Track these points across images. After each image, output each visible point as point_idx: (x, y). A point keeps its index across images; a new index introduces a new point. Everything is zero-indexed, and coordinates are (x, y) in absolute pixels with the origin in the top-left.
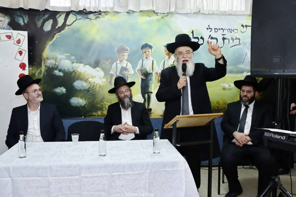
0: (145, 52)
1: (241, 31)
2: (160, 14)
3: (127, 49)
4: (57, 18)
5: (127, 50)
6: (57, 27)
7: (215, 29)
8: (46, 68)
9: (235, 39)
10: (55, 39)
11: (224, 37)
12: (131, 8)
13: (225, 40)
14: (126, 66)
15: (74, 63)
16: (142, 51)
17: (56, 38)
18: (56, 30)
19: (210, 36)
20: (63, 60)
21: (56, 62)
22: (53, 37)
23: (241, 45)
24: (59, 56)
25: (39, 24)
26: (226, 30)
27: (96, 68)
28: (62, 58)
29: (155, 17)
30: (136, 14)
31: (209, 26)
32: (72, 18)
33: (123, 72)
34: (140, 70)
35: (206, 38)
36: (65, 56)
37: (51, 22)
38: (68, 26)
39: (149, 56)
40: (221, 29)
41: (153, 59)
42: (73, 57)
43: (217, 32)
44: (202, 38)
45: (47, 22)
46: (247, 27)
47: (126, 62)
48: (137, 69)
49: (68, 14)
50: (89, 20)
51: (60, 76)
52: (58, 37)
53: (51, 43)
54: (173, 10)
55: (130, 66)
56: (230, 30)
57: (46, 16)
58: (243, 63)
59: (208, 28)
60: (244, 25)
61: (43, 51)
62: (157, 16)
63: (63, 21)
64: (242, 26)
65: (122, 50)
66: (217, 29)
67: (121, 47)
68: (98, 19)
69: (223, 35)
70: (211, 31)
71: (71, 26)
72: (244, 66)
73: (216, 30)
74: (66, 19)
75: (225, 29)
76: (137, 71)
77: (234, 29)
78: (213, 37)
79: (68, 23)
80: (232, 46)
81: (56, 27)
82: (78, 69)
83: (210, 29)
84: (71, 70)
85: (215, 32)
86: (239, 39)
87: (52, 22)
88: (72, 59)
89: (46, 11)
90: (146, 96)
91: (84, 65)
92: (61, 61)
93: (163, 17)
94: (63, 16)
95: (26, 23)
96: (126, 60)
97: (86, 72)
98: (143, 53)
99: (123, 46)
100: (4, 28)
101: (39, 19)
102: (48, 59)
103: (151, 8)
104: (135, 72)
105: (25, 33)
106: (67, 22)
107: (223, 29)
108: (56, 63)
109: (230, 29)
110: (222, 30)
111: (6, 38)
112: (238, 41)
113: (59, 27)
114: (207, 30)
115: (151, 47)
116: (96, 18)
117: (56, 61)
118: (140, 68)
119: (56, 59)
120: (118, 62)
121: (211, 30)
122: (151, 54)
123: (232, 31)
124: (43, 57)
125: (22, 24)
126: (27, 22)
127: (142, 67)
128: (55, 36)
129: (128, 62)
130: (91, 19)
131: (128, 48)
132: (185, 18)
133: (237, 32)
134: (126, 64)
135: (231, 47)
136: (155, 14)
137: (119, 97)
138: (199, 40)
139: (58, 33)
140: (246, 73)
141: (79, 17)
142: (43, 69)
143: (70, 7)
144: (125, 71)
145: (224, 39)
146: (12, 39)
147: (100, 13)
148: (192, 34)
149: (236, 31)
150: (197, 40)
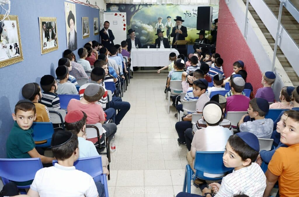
0: (168, 19)
4: (136, 7)
5: (162, 19)
8: (132, 25)
10: (135, 15)
12: (163, 3)
15: (142, 23)
18: (135, 11)
22: (134, 14)
24: (137, 21)
27: (150, 26)
29: (172, 6)
30: (165, 5)
32: (141, 7)
33: (160, 27)
34: (166, 26)
35: (192, 14)
36: (139, 21)
37: (133, 8)
38: (140, 10)
39: (170, 21)
42: (141, 21)
44: (190, 14)
45: (132, 9)
47: (161, 23)
49: (139, 5)
50: (147, 7)
51: (137, 28)
53: (133, 16)
54: (179, 3)
55: (162, 25)
57: (132, 6)
61: (130, 19)
65: (159, 19)
70: (194, 11)
74: (139, 7)
79: (140, 8)
82: (143, 26)
84: (141, 26)
85: (196, 11)
89: (132, 4)
90: (169, 36)
91: (146, 24)
92: (137, 23)
93: (175, 6)
94: (138, 6)
95: (125, 9)
97: (146, 27)
99: (160, 17)
101: (129, 7)
102: (132, 22)
103: (171, 3)
105: (125, 13)
111: (120, 15)
115: (170, 17)
116: (150, 7)
119: (135, 22)
120: (158, 23)
124: (130, 22)
132: (184, 6)
137: (159, 37)
141: (144, 6)
142: (130, 26)
143: (141, 3)
147: (151, 5)
148: (186, 12)
150: (188, 15)
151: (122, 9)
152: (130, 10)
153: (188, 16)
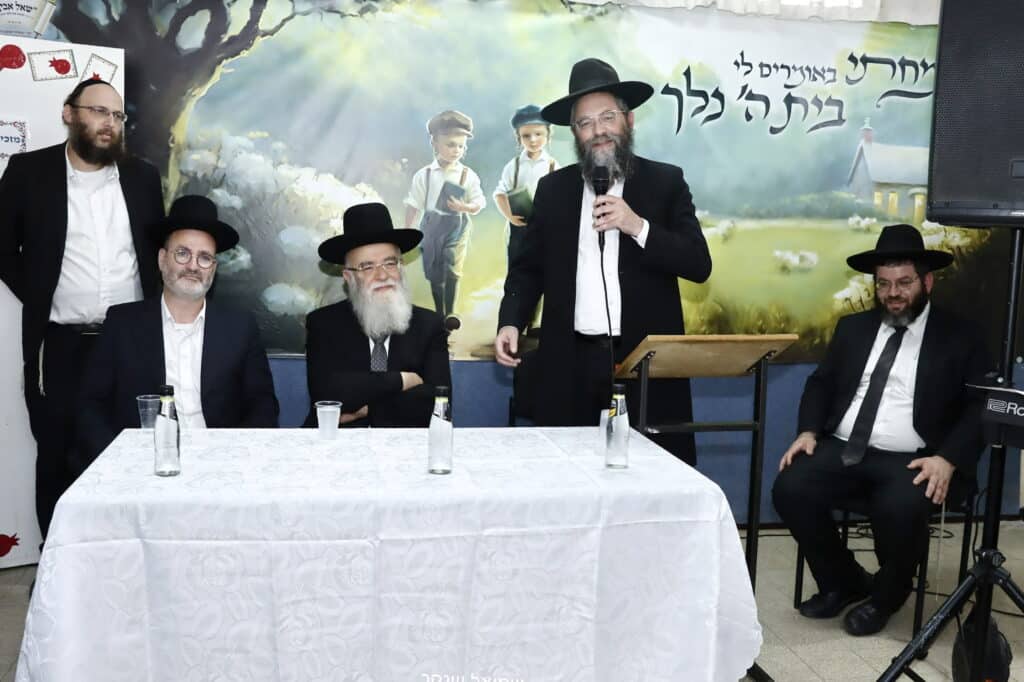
0: (527, 136)
1: (847, 77)
2: (581, 6)
3: (464, 122)
4: (227, 7)
5: (466, 127)
6: (225, 39)
7: (762, 65)
8: (185, 181)
9: (827, 103)
10: (216, 78)
11: (789, 94)
13: (794, 105)
14: (461, 182)
15: (281, 163)
16: (515, 131)
17: (222, 75)
18: (220, 46)
19: (744, 88)
20: (244, 153)
21: (220, 162)
22: (212, 72)
23: (845, 125)
24: (232, 140)
25: (163, 24)
26: (799, 72)
27: (357, 186)
28: (240, 146)
29: (562, 18)
31: (742, 54)
32: (277, 7)
33: (451, 200)
34: (507, 195)
35: (731, 93)
36: (252, 139)
37: (204, 18)
38: (263, 36)
39: (540, 148)
40: (783, 67)
41: (553, 159)
42: (279, 145)
43: (767, 76)
44: (718, 95)
46: (869, 65)
47: (460, 167)
48: (497, 192)
50: (338, 16)
51: (233, 209)
52: (230, 71)
53: (204, 93)
55: (472, 180)
56: (812, 72)
58: (848, 185)
59: (740, 61)
60: (858, 57)
61: (173, 120)
62: (573, 14)
63: (247, 17)
64: (852, 58)
65: (448, 125)
66: (768, 66)
67: (444, 114)
68: (368, 15)
69: (787, 86)
70: (748, 72)
71: (275, 35)
72: (853, 196)
73: (766, 71)
74: (256, 12)
75: (794, 67)
76: (496, 200)
77: (823, 70)
78: (754, 92)
79: (264, 24)
80: (816, 127)
81: (221, 39)
82: (294, 185)
83: (744, 64)
84: (272, 190)
85: (762, 76)
86: (840, 103)
87: (209, 20)
88: (275, 151)
91: (317, 174)
92: (236, 156)
93: (590, 19)
95: (117, 18)
96: (461, 160)
97: (322, 196)
98: (519, 139)
99: (451, 112)
100: (38, 34)
101: (161, 8)
102: (189, 147)
104: (490, 203)
105: (117, 55)
106: (261, 20)
107: (788, 68)
108: (218, 161)
109: (812, 68)
110: (786, 71)
111: (53, 68)
112: (836, 109)
113: (233, 39)
114: (736, 67)
116: (363, 12)
117: (219, 158)
118: (509, 189)
119: (218, 150)
120: (435, 165)
121: (748, 68)
122: (548, 143)
123: (816, 75)
124: (173, 142)
125: (103, 21)
126: (121, 16)
127: (515, 186)
128: (219, 70)
129: (469, 166)
130: (343, 15)
131: (469, 119)
132: (663, 24)
133: (834, 80)
134: (460, 174)
135: (812, 129)
136: (562, 5)
138: (707, 101)
139: (227, 58)
140: (857, 218)
141: (303, 5)
142: (174, 181)
144: (458, 197)
145: (789, 100)
146: (71, 72)
148: (684, 78)
149: (829, 76)
150: (701, 101)
151: (91, 24)
152: (176, 27)
153: (702, 108)
